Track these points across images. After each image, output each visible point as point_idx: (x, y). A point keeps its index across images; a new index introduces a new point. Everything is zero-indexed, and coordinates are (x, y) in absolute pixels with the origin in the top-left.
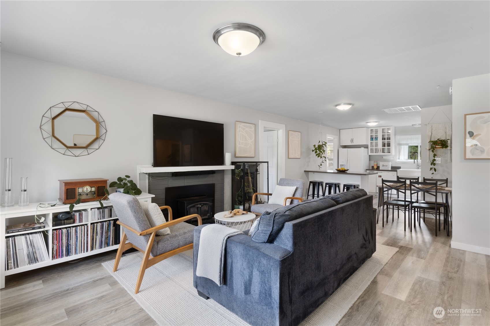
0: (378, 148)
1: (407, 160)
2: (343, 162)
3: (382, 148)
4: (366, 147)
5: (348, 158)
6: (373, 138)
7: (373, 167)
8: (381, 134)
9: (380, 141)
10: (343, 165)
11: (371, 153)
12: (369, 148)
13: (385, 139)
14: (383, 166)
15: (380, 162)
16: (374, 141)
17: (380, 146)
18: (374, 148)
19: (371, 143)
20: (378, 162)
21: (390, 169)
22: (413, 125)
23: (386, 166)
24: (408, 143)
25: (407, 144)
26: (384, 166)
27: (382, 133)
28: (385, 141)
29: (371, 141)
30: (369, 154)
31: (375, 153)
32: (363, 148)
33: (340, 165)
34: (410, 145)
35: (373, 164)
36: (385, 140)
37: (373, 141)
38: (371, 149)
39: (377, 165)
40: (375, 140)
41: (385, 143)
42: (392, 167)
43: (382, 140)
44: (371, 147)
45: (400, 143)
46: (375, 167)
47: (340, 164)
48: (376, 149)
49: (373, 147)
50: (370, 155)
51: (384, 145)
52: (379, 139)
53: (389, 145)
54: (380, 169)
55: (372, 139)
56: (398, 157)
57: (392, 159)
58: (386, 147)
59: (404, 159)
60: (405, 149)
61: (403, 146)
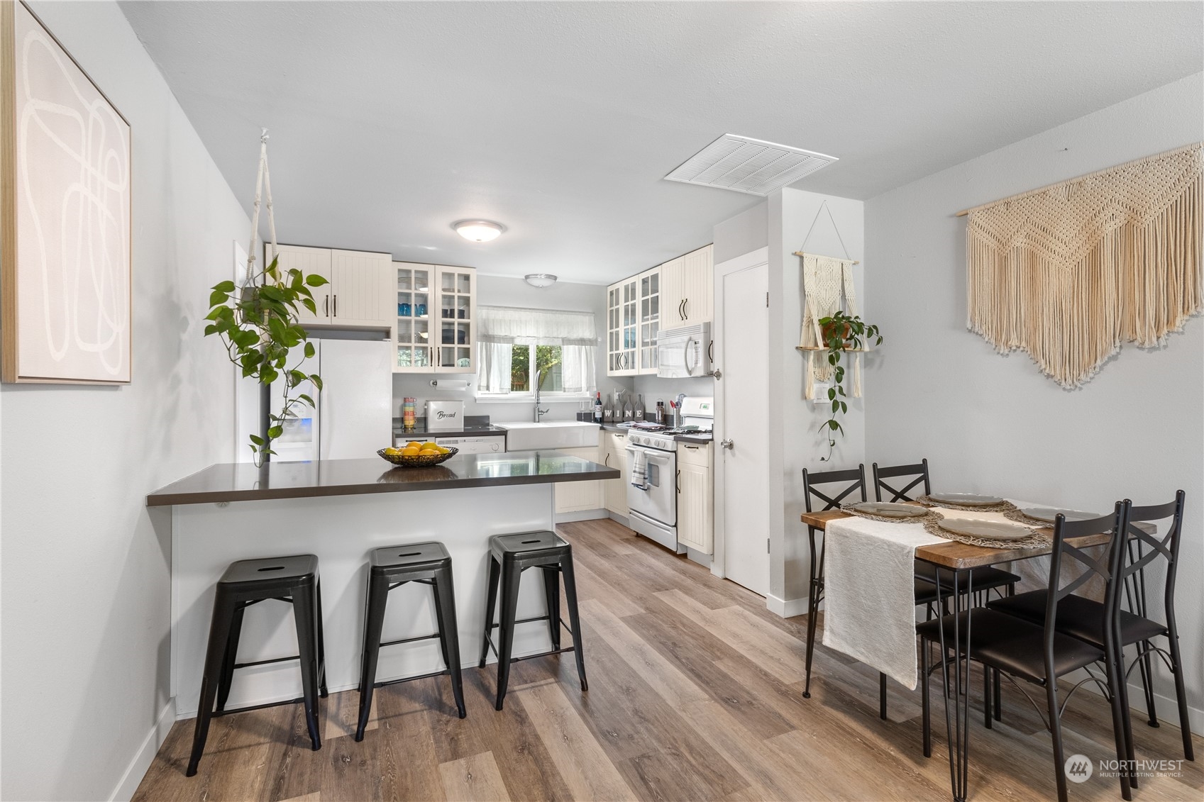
0: (428, 346)
1: (508, 393)
3: (441, 345)
6: (410, 304)
7: (399, 422)
8: (440, 293)
9: (435, 319)
12: (396, 343)
13: (451, 314)
14: (441, 415)
15: (430, 403)
16: (413, 318)
17: (435, 339)
18: (413, 343)
19: (403, 325)
20: (419, 401)
21: (460, 427)
22: (527, 277)
23: (451, 416)
24: (512, 335)
25: (511, 340)
26: (445, 417)
27: (444, 291)
28: (453, 324)
29: (399, 314)
30: (393, 370)
35: (398, 409)
36: (454, 317)
37: (409, 315)
38: (399, 346)
39: (414, 412)
40: (416, 314)
41: (453, 331)
42: (469, 420)
43: (443, 317)
44: (402, 340)
45: (492, 333)
46: (411, 422)
48: (419, 349)
49: (409, 340)
50: (396, 374)
51: (447, 338)
52: (430, 309)
53: (466, 337)
54: (432, 427)
55: (404, 308)
56: (484, 383)
57: (464, 389)
58: (456, 346)
59: (501, 389)
60: (503, 355)
61: (499, 344)
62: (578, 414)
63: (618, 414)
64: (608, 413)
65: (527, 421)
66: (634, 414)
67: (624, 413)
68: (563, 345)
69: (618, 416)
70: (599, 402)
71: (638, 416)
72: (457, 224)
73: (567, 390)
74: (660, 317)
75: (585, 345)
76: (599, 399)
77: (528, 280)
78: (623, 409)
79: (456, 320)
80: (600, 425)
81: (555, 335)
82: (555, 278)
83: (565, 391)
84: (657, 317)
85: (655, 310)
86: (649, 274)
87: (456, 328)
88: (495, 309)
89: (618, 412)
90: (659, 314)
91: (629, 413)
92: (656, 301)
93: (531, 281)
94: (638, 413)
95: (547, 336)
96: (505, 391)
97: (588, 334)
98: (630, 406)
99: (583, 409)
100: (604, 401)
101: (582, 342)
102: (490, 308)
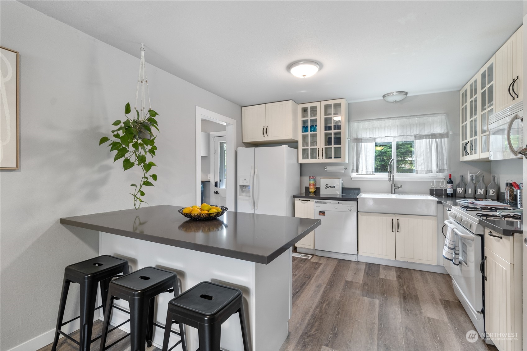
0: (317, 147)
1: (373, 174)
2: (245, 180)
3: (324, 147)
4: (293, 144)
5: (256, 170)
6: (307, 126)
7: (307, 189)
8: (323, 117)
9: (321, 132)
10: (246, 186)
11: (303, 158)
12: (300, 147)
13: (329, 128)
14: (327, 186)
15: (322, 179)
16: (309, 133)
17: (321, 144)
18: (309, 147)
19: (304, 138)
20: (318, 178)
21: (339, 193)
22: (384, 96)
23: (333, 187)
24: (375, 137)
25: (373, 140)
26: (329, 187)
27: (325, 115)
28: (331, 134)
29: (302, 132)
30: (300, 162)
31: (312, 158)
32: (285, 147)
33: (240, 186)
34: (379, 141)
35: (307, 182)
36: (331, 130)
37: (307, 131)
38: (303, 149)
39: (315, 185)
40: (311, 131)
41: (331, 138)
42: (344, 190)
43: (325, 130)
44: (303, 146)
45: (360, 137)
46: (312, 189)
47: (240, 183)
48: (313, 150)
49: (307, 145)
50: (301, 164)
51: (328, 141)
52: (318, 128)
53: (338, 140)
54: (322, 194)
55: (305, 129)
56: (355, 168)
57: (343, 171)
58: (333, 146)
59: (367, 171)
60: (368, 150)
61: (366, 144)
62: (430, 189)
63: (470, 191)
64: (460, 190)
65: (387, 193)
66: (486, 192)
67: (476, 191)
68: (416, 140)
69: (470, 192)
70: (450, 181)
71: (491, 194)
72: (290, 67)
73: (419, 172)
74: (494, 104)
75: (435, 138)
76: (450, 179)
77: (385, 98)
78: (475, 187)
79: (333, 131)
80: (437, 199)
81: (408, 133)
82: (406, 93)
83: (417, 173)
84: (492, 104)
85: (491, 99)
86: (485, 68)
87: (333, 136)
88: (363, 121)
89: (470, 190)
90: (494, 102)
91: (481, 191)
92: (491, 89)
93: (386, 98)
94: (491, 192)
95: (402, 135)
96: (369, 173)
97: (439, 130)
98: (482, 185)
99: (435, 187)
100: (457, 180)
101: (433, 136)
102: (359, 122)
